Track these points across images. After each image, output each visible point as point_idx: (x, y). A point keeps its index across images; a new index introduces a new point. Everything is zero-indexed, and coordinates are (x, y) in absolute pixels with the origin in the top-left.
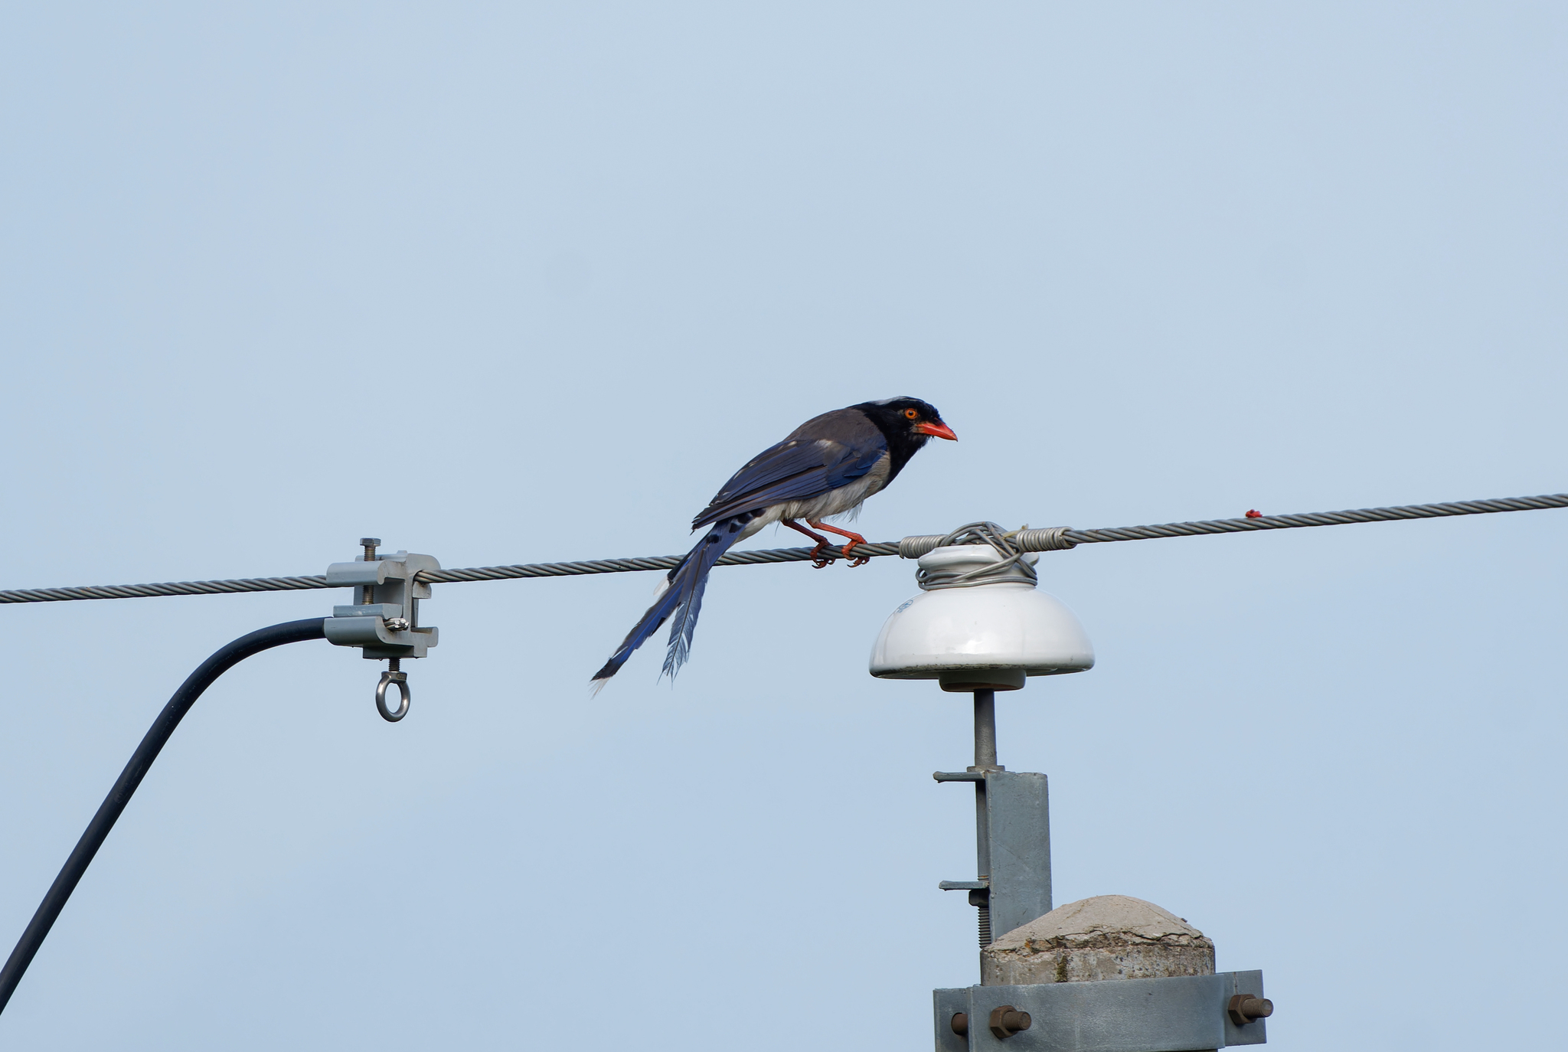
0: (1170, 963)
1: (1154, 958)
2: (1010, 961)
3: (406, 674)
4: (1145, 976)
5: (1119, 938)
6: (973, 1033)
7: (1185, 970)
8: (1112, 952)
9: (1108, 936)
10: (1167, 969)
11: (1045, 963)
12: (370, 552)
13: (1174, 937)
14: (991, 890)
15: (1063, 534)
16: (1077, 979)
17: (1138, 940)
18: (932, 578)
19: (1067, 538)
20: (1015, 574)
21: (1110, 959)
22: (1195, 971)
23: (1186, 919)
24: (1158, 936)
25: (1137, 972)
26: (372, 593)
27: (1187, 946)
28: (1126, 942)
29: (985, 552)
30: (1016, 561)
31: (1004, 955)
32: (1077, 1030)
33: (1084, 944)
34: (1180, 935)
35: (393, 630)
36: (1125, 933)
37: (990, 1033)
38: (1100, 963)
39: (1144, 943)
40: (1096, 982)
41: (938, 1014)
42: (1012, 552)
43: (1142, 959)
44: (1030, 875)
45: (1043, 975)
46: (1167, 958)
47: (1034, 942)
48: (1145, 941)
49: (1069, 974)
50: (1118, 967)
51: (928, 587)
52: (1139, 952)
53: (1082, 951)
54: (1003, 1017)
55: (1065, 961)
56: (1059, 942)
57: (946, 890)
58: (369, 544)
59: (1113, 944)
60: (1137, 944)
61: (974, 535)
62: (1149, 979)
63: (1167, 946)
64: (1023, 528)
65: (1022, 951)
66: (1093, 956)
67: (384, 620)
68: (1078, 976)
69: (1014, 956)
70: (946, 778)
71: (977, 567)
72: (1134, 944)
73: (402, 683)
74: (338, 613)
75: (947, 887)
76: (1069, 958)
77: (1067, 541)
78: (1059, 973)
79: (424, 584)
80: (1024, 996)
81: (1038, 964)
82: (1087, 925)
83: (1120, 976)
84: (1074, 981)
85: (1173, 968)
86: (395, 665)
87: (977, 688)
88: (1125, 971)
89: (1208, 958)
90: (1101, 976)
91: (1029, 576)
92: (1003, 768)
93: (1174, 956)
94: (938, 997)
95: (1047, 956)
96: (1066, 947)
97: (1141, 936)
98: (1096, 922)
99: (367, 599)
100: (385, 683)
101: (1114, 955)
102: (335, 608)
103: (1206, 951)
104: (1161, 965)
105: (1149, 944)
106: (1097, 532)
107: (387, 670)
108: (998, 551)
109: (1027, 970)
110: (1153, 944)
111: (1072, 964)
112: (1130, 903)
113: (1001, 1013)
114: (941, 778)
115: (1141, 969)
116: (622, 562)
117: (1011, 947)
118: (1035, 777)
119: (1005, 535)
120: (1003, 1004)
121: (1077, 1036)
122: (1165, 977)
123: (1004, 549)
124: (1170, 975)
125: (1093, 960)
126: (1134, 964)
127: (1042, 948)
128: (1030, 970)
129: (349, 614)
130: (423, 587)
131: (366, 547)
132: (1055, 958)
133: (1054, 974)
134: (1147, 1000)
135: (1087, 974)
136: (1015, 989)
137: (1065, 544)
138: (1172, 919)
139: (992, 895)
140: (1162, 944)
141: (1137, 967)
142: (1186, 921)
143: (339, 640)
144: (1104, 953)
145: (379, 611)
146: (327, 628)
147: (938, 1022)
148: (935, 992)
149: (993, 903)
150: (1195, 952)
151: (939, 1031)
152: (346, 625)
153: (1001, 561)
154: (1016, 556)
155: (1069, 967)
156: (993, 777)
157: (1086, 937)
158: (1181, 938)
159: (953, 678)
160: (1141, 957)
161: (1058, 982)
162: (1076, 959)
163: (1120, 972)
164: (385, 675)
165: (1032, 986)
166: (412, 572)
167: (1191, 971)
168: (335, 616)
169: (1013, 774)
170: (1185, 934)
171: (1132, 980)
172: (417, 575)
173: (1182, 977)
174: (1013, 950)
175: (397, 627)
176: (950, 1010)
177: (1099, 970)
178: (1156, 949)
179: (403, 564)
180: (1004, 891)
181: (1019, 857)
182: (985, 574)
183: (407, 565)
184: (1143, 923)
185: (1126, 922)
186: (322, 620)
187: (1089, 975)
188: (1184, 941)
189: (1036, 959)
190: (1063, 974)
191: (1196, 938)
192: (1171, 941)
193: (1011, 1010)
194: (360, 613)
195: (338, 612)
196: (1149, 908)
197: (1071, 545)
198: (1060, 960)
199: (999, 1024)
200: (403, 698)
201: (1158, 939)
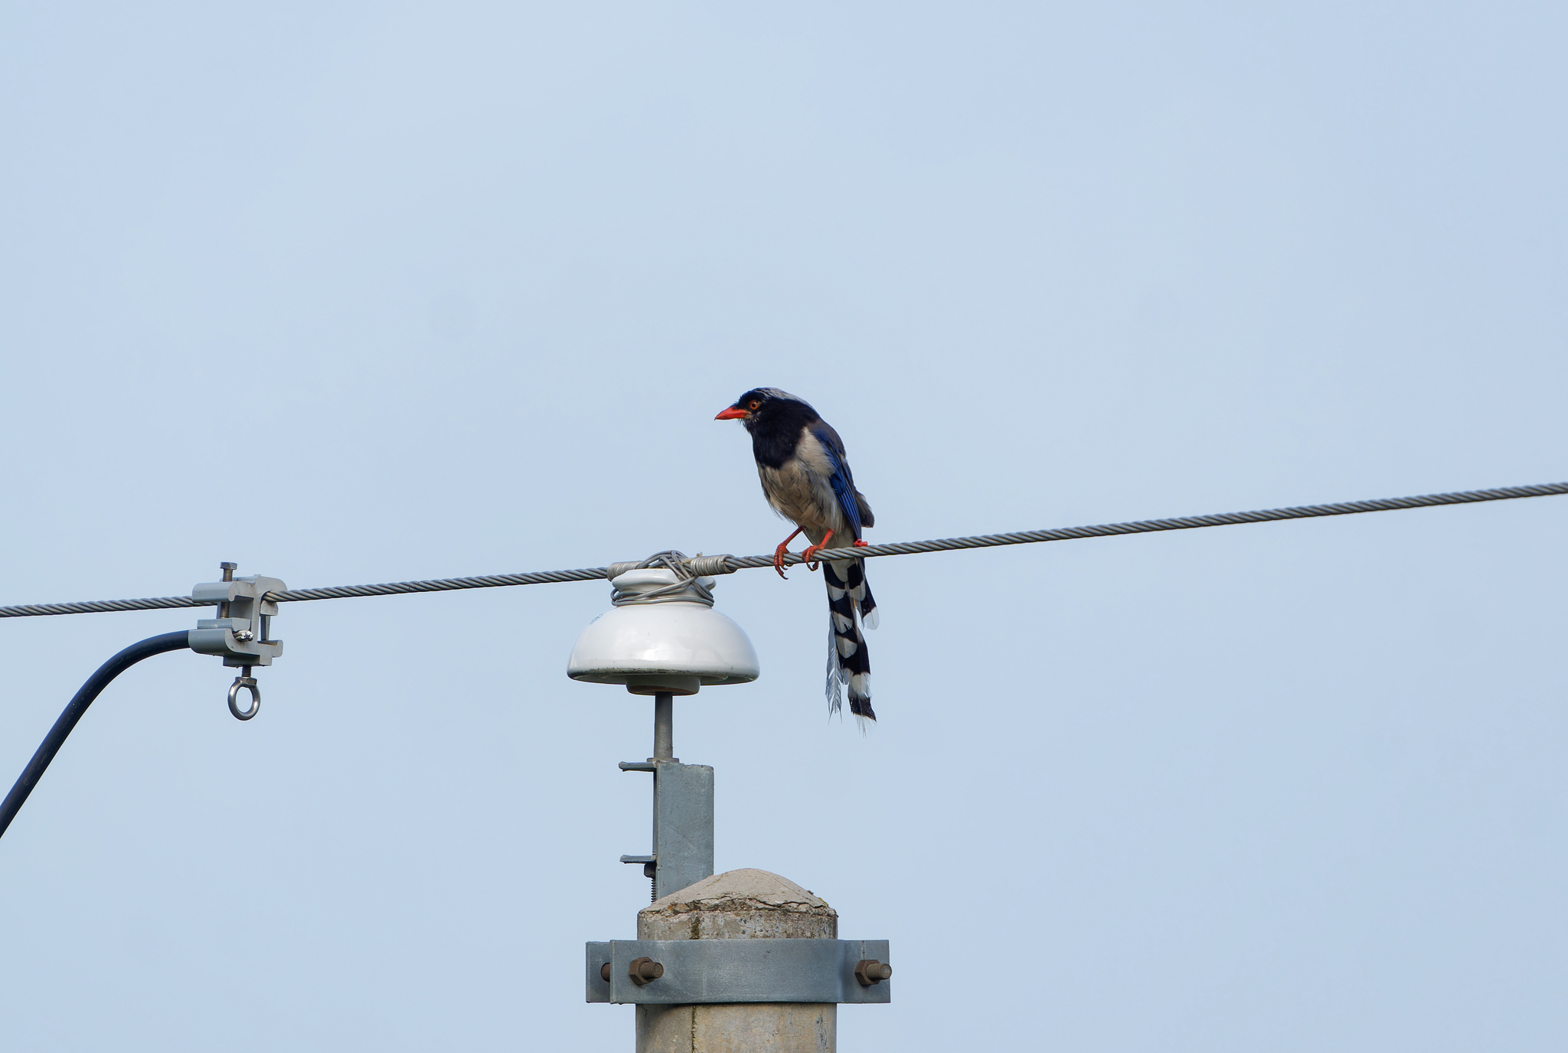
0: (789, 926)
1: (774, 922)
2: (655, 920)
3: (256, 680)
4: (765, 936)
5: (744, 904)
6: (613, 979)
7: (802, 933)
8: (737, 915)
9: (736, 901)
10: (786, 932)
11: (682, 923)
12: (227, 574)
13: (795, 905)
14: (658, 863)
15: (725, 560)
16: (707, 937)
17: (761, 906)
18: (624, 595)
19: (727, 563)
20: (691, 595)
21: (736, 920)
22: (813, 935)
23: (812, 891)
24: (779, 903)
25: (758, 933)
26: (229, 608)
27: (806, 913)
28: (750, 907)
29: (665, 575)
30: (691, 583)
31: (651, 915)
32: (705, 980)
33: (715, 908)
34: (800, 904)
35: (240, 641)
36: (750, 899)
37: (629, 980)
38: (727, 924)
39: (766, 909)
40: (722, 940)
41: (589, 963)
42: (688, 575)
43: (763, 922)
44: (694, 852)
45: (680, 933)
46: (786, 922)
47: (676, 905)
48: (767, 907)
49: (701, 933)
50: (742, 928)
51: (619, 603)
52: (761, 916)
53: (712, 913)
54: (640, 966)
55: (698, 921)
56: (695, 906)
57: (625, 863)
58: (227, 568)
59: (739, 908)
60: (760, 909)
61: (660, 561)
62: (768, 939)
63: (786, 912)
64: (698, 555)
65: (665, 912)
66: (721, 918)
67: (233, 632)
68: (708, 934)
69: (659, 916)
70: (628, 767)
71: (658, 587)
72: (757, 909)
73: (253, 687)
74: (200, 626)
75: (627, 860)
76: (701, 919)
77: (728, 566)
78: (692, 932)
79: (272, 603)
80: (662, 950)
81: (676, 924)
82: (720, 893)
83: (744, 935)
84: (704, 938)
85: (791, 931)
86: (247, 671)
87: (658, 690)
88: (748, 931)
89: (826, 925)
90: (727, 935)
91: (705, 598)
92: (677, 760)
93: (792, 921)
94: (589, 948)
95: (684, 917)
96: (700, 910)
97: (764, 903)
98: (729, 889)
99: (224, 614)
100: (237, 687)
101: (739, 918)
102: (199, 621)
103: (825, 918)
104: (780, 928)
105: (770, 910)
106: (749, 559)
107: (241, 676)
108: (677, 575)
109: (667, 928)
110: (773, 910)
111: (703, 924)
112: (760, 875)
113: (638, 963)
114: (625, 767)
115: (762, 931)
116: (411, 584)
117: (657, 909)
118: (703, 769)
119: (684, 561)
120: (643, 956)
121: (704, 985)
122: (784, 938)
123: (682, 573)
124: (788, 936)
125: (721, 921)
126: (757, 926)
127: (682, 911)
128: (670, 928)
129: (208, 626)
130: (270, 605)
131: (225, 570)
132: (689, 919)
133: (688, 932)
134: (765, 957)
135: (715, 933)
136: (655, 944)
137: (726, 569)
138: (798, 890)
139: (658, 867)
140: (783, 910)
141: (758, 929)
142: (812, 894)
143: (203, 649)
144: (731, 915)
145: (230, 624)
146: (190, 639)
147: (589, 969)
148: (588, 944)
149: (658, 874)
150: (813, 919)
151: (589, 978)
152: (207, 636)
153: (677, 582)
154: (691, 579)
155: (700, 927)
156: (663, 767)
157: (717, 902)
158: (801, 906)
159: (638, 681)
160: (762, 921)
161: (691, 939)
162: (706, 920)
163: (744, 932)
164: (238, 680)
165: (669, 941)
166: (260, 592)
167: (809, 934)
168: (198, 628)
169: (683, 765)
170: (805, 903)
171: (753, 939)
172: (265, 595)
173: (800, 939)
174: (658, 912)
175: (243, 638)
176: (600, 960)
177: (726, 930)
178: (776, 914)
179: (252, 585)
180: (669, 865)
181: (684, 836)
182: (662, 594)
183: (256, 586)
184: (769, 892)
185: (754, 890)
186: (186, 633)
187: (717, 934)
188: (803, 908)
189: (675, 920)
190: (696, 932)
191: (816, 907)
192: (790, 908)
193: (647, 961)
194: (216, 626)
195: (202, 625)
196: (777, 879)
197: (732, 570)
198: (694, 920)
199: (636, 973)
200: (254, 700)
201: (779, 906)
